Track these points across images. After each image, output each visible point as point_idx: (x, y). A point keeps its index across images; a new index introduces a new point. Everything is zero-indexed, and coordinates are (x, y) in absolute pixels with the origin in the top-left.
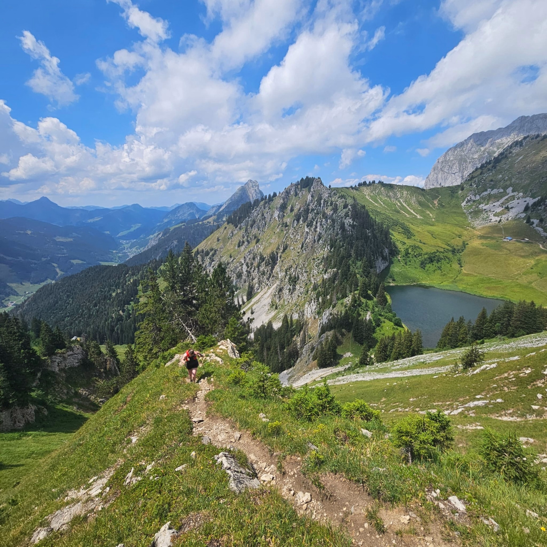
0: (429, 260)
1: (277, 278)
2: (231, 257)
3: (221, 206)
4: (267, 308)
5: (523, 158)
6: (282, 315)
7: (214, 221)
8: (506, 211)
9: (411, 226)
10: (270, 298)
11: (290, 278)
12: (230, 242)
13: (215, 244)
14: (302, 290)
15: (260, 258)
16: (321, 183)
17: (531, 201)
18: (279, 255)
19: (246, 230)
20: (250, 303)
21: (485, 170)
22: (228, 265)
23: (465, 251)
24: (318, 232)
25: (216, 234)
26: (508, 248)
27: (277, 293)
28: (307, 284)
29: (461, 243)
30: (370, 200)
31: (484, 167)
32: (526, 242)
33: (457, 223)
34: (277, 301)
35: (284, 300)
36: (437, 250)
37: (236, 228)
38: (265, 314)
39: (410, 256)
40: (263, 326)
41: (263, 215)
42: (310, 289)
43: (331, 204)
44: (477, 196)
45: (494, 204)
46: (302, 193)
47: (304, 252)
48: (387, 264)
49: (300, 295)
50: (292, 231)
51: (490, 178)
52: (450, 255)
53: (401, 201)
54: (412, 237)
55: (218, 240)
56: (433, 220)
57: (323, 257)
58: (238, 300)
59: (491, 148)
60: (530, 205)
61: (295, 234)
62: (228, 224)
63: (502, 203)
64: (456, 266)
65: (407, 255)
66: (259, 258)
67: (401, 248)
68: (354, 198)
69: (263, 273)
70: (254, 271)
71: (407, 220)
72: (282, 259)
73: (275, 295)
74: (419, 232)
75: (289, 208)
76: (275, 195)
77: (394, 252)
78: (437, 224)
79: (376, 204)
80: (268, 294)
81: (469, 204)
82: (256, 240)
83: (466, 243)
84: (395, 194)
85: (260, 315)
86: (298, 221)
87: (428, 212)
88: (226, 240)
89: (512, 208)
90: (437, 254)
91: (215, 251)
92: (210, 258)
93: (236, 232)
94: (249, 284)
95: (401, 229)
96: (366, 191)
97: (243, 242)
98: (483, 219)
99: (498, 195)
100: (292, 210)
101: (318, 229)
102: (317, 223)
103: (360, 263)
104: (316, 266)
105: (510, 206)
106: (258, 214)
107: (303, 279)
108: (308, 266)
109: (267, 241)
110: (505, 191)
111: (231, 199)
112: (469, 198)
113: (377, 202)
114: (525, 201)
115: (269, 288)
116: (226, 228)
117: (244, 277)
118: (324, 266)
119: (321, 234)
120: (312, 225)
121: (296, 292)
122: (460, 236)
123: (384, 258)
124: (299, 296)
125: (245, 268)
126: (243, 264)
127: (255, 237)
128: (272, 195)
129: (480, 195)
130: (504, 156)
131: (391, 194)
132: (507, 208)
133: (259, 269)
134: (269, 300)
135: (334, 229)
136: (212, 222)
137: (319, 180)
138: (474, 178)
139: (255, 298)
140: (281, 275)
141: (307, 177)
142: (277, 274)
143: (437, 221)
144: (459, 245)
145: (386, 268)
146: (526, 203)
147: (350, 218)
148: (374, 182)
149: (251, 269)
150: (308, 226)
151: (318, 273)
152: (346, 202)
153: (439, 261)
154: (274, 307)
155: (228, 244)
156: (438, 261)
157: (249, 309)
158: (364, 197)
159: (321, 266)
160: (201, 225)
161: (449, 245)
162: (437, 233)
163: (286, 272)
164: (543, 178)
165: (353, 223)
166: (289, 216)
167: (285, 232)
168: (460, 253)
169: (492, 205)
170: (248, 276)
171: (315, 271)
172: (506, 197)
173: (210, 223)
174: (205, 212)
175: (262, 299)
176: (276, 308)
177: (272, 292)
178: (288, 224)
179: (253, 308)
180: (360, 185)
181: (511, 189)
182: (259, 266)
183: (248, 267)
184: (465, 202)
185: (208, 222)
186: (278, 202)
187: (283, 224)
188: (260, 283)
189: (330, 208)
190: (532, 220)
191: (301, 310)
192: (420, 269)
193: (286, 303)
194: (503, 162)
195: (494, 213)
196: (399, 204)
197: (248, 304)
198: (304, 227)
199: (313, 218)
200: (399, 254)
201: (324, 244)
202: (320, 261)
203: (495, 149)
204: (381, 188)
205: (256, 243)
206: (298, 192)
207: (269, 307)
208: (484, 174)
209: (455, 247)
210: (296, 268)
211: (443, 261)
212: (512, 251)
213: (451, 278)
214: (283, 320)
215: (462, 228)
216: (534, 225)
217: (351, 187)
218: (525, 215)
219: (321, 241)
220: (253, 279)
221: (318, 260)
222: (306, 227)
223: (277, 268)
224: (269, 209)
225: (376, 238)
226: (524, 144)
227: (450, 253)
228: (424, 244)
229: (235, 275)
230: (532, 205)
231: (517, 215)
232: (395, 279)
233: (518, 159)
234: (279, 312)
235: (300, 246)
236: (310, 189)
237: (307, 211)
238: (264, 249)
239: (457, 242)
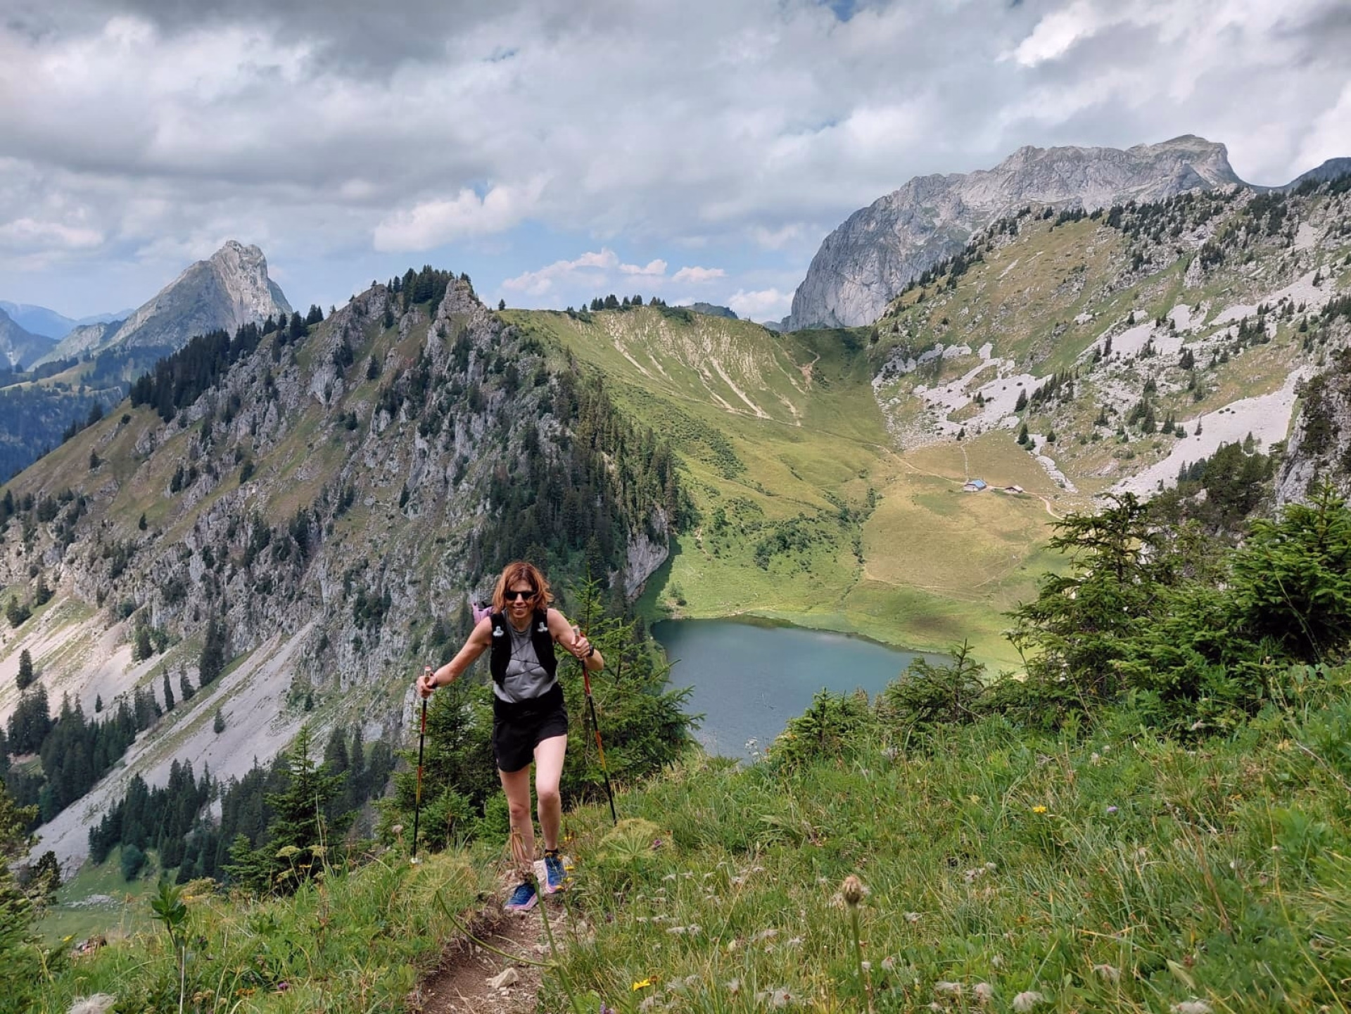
0: (778, 544)
1: (316, 603)
2: (143, 526)
3: (114, 327)
4: (274, 708)
5: (1017, 267)
6: (327, 729)
7: (85, 380)
8: (976, 407)
9: (738, 441)
10: (286, 671)
11: (360, 603)
12: (141, 472)
13: (82, 477)
14: (399, 642)
15: (255, 532)
16: (472, 296)
17: (1032, 384)
18: (326, 522)
19: (206, 432)
20: (213, 692)
21: (931, 290)
22: (131, 555)
23: (872, 516)
24: (457, 455)
25: (88, 442)
26: (974, 509)
27: (313, 655)
28: (414, 623)
29: (864, 495)
30: (626, 355)
31: (929, 280)
32: (1015, 496)
33: (858, 436)
34: (315, 682)
35: (338, 679)
36: (802, 515)
37: (167, 421)
38: (267, 728)
39: (729, 530)
40: (256, 774)
41: (269, 382)
42: (425, 638)
43: (499, 370)
44: (910, 360)
45: (950, 386)
46: (410, 320)
47: (411, 515)
48: (663, 554)
49: (392, 659)
50: (374, 446)
51: (942, 315)
52: (834, 528)
53: (715, 363)
54: (739, 474)
55: (95, 462)
56: (799, 424)
57: (469, 536)
58: (167, 683)
59: (958, 222)
60: (1029, 396)
61: (380, 457)
62: (134, 406)
63: (968, 386)
64: (847, 560)
65: (719, 528)
66: (250, 532)
67: (705, 506)
68: (568, 353)
69: (266, 587)
70: (230, 578)
71: (730, 424)
72: (336, 537)
73: (306, 662)
74: (756, 458)
75: (366, 365)
76: (316, 315)
77: (684, 519)
78: (806, 435)
79: (644, 371)
80: (281, 659)
81: (891, 382)
82: (241, 465)
83: (877, 494)
84: (699, 343)
85: (248, 735)
86: (393, 411)
87: (786, 401)
88: (126, 463)
89: (989, 400)
90: (798, 526)
91: (82, 503)
92: (60, 530)
93: (167, 435)
94: (213, 625)
95: (708, 450)
96: (615, 325)
97: (194, 474)
98: (923, 426)
99: (960, 361)
100: (373, 373)
101: (457, 445)
102: (451, 424)
103: (581, 554)
104: (448, 563)
105: (985, 397)
106: (253, 379)
107: (404, 606)
108: (420, 562)
109: (284, 473)
110: (975, 353)
111: (158, 302)
112: (889, 365)
113: (645, 362)
114: (1020, 384)
115: (285, 638)
116: (126, 420)
117: (192, 600)
118: (471, 564)
119: (466, 460)
120: (439, 428)
121: (382, 652)
122: (863, 474)
123: (654, 538)
124: (387, 663)
125: (197, 566)
126: (190, 553)
127: (239, 458)
128: (304, 314)
129: (916, 359)
130: (975, 255)
131: (686, 339)
132: (979, 400)
133: (250, 573)
134: (284, 681)
135: (505, 448)
136: (76, 388)
137: (465, 284)
138: (904, 309)
139: (233, 674)
140: (330, 591)
141: (427, 270)
142: (318, 588)
143: (808, 427)
144: (858, 499)
145: (661, 566)
146: (1021, 388)
147: (556, 417)
148: (638, 301)
149: (220, 570)
150: (424, 434)
151: (453, 584)
152: (543, 364)
153: (805, 546)
154: (303, 703)
155: (134, 480)
156: (803, 546)
157: (207, 713)
158: (607, 347)
159: (462, 565)
160: (28, 394)
161: (833, 499)
162: (806, 463)
163: (347, 584)
164: (1057, 325)
165: (563, 432)
166: (363, 392)
167: (348, 446)
168: (862, 521)
169: (944, 390)
170: (209, 596)
171: (443, 581)
172: (978, 370)
173: (67, 388)
174: (48, 344)
175: (259, 678)
176: (309, 707)
177: (294, 653)
178: (359, 417)
179: (225, 711)
180: (598, 305)
181: (988, 347)
182: (248, 560)
183: (210, 564)
184: (880, 376)
185: (58, 385)
186: (327, 342)
187: (342, 418)
188: (252, 618)
189: (495, 379)
190: (1031, 437)
191: (394, 710)
192: (754, 570)
193: (345, 687)
194: (973, 271)
195: (949, 411)
196: (707, 373)
197: (206, 696)
198: (412, 434)
199: (440, 407)
200: (697, 525)
201: (473, 493)
202: (459, 547)
203: (968, 227)
204: (658, 321)
205: (243, 480)
206: (397, 314)
207: (284, 704)
208: (927, 300)
209: (848, 506)
210: (382, 570)
211: (814, 545)
212: (982, 520)
213: (833, 594)
214: (328, 749)
215: (871, 449)
216: (1036, 451)
217: (570, 312)
218: (1018, 420)
219: (464, 485)
220: (225, 607)
221: (454, 544)
222: (418, 434)
223: (318, 568)
224: (294, 361)
225: (631, 477)
226: (1019, 230)
227: (835, 523)
228: (769, 494)
229: (158, 591)
230: (1033, 396)
231: (999, 421)
232: (685, 598)
233: (1005, 267)
234: (317, 720)
235: (399, 496)
236: (434, 308)
237: (422, 383)
238: (270, 502)
239: (854, 492)
